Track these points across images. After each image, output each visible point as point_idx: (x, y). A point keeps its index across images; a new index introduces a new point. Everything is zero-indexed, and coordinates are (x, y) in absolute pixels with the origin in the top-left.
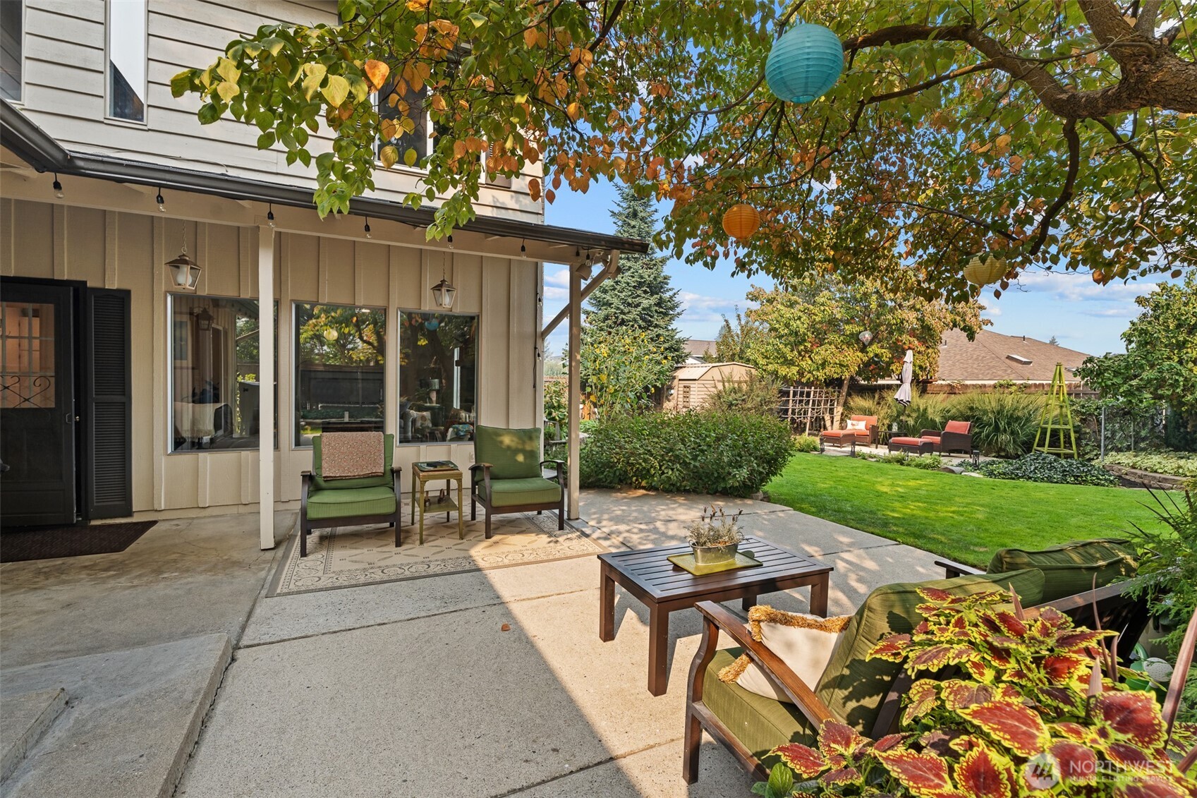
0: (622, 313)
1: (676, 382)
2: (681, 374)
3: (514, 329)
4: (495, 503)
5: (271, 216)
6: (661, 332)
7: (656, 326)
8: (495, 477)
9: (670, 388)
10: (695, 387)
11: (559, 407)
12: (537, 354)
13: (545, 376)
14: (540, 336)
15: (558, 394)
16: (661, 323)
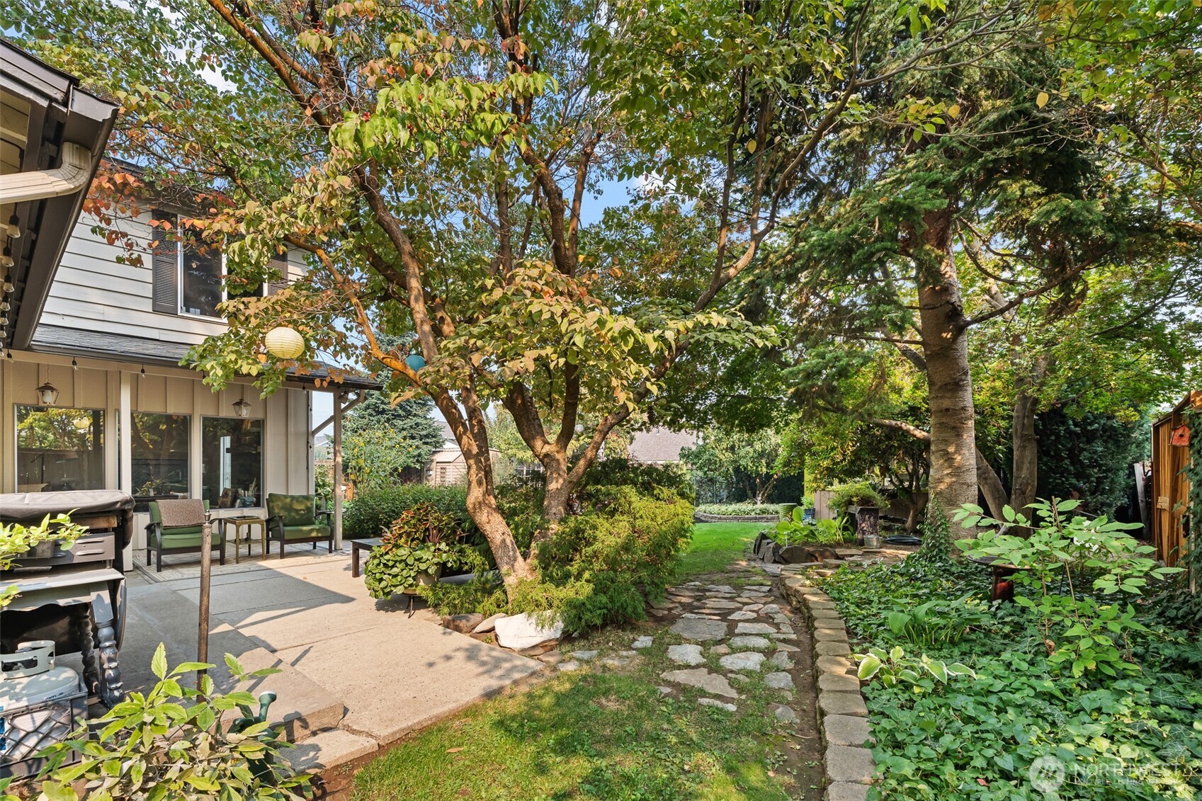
0: (383, 403)
1: (434, 464)
2: (438, 458)
3: (291, 429)
4: (287, 537)
5: (143, 371)
6: (419, 420)
7: (415, 415)
8: (285, 525)
9: (429, 470)
10: (450, 468)
11: (324, 485)
12: (309, 446)
13: (315, 463)
14: (310, 434)
15: (323, 475)
16: (420, 413)
